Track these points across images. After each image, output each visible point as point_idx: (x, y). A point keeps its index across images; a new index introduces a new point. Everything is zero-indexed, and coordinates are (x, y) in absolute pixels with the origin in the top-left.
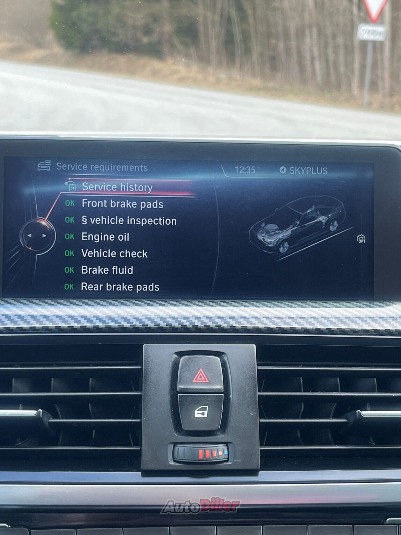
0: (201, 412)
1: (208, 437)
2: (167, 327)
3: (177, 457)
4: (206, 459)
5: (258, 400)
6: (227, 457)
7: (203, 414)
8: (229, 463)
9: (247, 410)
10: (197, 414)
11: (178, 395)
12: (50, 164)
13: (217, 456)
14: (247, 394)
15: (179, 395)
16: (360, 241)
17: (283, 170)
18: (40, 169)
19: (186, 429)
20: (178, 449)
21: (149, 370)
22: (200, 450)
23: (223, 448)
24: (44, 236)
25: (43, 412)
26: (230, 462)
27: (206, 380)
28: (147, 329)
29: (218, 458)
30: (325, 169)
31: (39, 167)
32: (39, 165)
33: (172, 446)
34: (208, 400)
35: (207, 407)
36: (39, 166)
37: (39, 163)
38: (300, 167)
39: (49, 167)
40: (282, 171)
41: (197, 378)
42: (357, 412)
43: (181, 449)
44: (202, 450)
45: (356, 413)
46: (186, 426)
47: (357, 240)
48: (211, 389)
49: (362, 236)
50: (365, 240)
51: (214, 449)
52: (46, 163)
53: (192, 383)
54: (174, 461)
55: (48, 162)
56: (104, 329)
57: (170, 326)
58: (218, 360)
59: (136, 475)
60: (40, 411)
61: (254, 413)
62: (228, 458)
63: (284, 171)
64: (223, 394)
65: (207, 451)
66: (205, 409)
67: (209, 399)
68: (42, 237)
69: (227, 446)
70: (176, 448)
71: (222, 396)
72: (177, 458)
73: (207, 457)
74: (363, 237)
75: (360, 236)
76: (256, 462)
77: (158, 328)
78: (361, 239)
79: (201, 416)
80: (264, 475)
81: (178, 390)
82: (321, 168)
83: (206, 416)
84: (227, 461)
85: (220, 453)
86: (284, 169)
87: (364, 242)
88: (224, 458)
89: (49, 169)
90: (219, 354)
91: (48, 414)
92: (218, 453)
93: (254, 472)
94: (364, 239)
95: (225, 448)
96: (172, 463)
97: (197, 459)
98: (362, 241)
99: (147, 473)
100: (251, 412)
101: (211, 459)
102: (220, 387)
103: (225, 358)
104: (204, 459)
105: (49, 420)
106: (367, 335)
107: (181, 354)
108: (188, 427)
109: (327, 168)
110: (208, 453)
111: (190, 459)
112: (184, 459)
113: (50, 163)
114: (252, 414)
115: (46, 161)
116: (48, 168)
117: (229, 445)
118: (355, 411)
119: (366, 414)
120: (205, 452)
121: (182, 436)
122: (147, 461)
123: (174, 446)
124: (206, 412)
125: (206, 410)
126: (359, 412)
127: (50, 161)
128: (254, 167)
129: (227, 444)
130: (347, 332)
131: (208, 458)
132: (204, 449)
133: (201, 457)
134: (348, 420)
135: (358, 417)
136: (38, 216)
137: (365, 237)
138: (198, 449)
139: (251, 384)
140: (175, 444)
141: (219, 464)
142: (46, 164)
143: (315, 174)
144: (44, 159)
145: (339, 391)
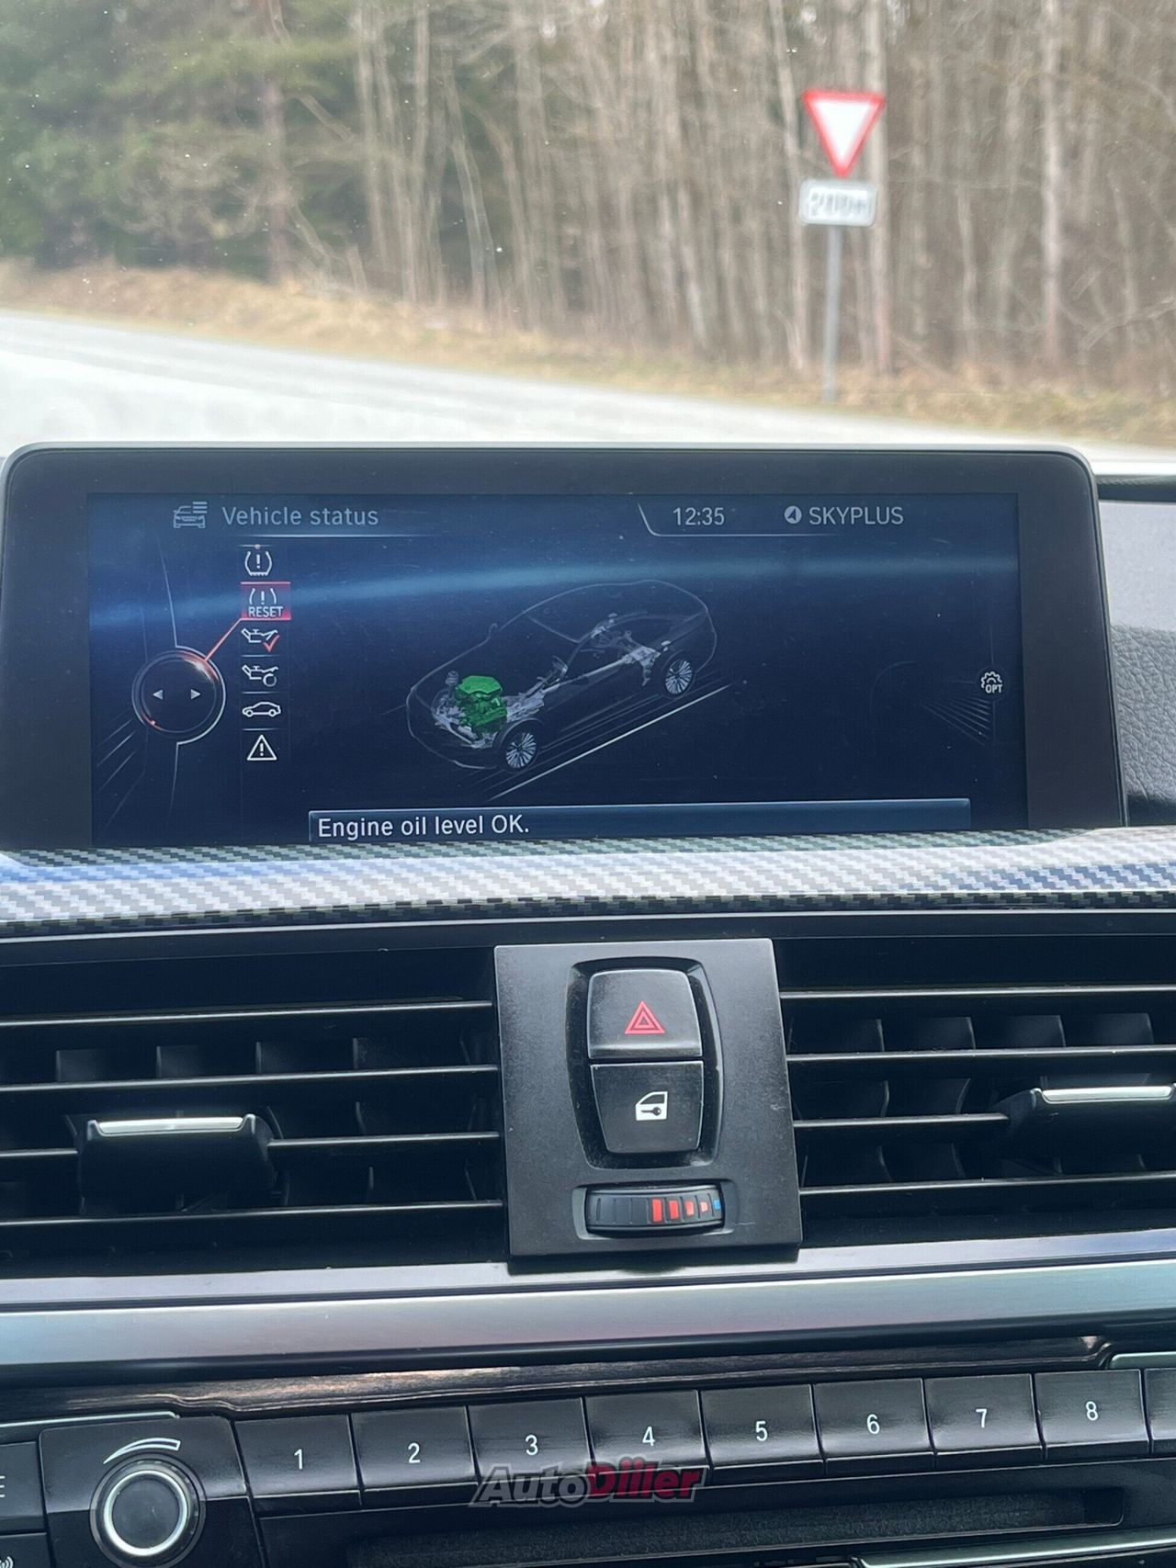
0: (651, 1107)
1: (671, 1169)
2: (550, 901)
3: (598, 1220)
4: (670, 1222)
5: (787, 1073)
6: (719, 1216)
7: (656, 1112)
8: (726, 1231)
9: (763, 1099)
10: (643, 1112)
11: (592, 1067)
12: (205, 512)
13: (697, 1215)
14: (761, 1060)
15: (594, 1068)
16: (989, 689)
17: (793, 515)
18: (180, 525)
19: (618, 1150)
20: (599, 1200)
21: (514, 1008)
22: (654, 1201)
23: (709, 1195)
24: (195, 694)
25: (257, 1120)
26: (729, 1228)
27: (657, 1029)
28: (500, 908)
29: (699, 1220)
30: (896, 511)
31: (179, 518)
32: (179, 515)
33: (583, 1192)
34: (667, 1078)
35: (666, 1093)
36: (176, 517)
37: (177, 509)
38: (835, 506)
39: (202, 517)
40: (790, 517)
41: (634, 1024)
42: (1032, 1092)
43: (604, 1199)
44: (659, 1202)
45: (1031, 1095)
46: (614, 1145)
47: (983, 686)
48: (671, 1050)
49: (992, 676)
50: (1000, 686)
51: (688, 1198)
52: (195, 507)
53: (626, 1038)
54: (590, 1231)
55: (200, 506)
56: (394, 912)
57: (557, 899)
58: (682, 978)
59: (494, 1273)
60: (249, 1120)
61: (779, 1105)
62: (723, 1219)
63: (795, 519)
64: (701, 1062)
65: (671, 1203)
66: (659, 1099)
67: (668, 1075)
68: (190, 695)
69: (719, 1189)
70: (594, 1199)
71: (699, 1066)
72: (597, 1223)
73: (672, 1217)
74: (996, 678)
75: (988, 677)
76: (795, 1230)
77: (527, 905)
78: (991, 683)
79: (652, 1117)
80: (810, 1259)
81: (589, 1055)
82: (888, 509)
83: (663, 1116)
84: (720, 1226)
85: (704, 1207)
86: (794, 512)
87: (1000, 691)
88: (712, 1218)
89: (204, 524)
90: (684, 965)
91: (266, 1128)
92: (699, 1207)
93: (786, 1252)
94: (998, 683)
95: (714, 1193)
96: (586, 1237)
97: (649, 1222)
98: (995, 687)
99: (520, 1264)
100: (774, 1104)
101: (683, 1221)
102: (695, 1044)
103: (697, 974)
104: (666, 1222)
105: (268, 1142)
106: (1040, 907)
107: (587, 968)
108: (620, 1145)
109: (900, 509)
110: (674, 1206)
111: (631, 1223)
112: (614, 1223)
113: (206, 507)
114: (775, 1109)
115: (195, 503)
116: (201, 521)
117: (724, 1187)
118: (1025, 1092)
119: (1053, 1095)
120: (667, 1204)
121: (605, 1167)
122: (522, 1239)
123: (588, 1194)
124: (663, 1107)
125: (663, 1102)
126: (1037, 1093)
127: (205, 503)
128: (722, 509)
129: (717, 1183)
130: (993, 902)
131: (675, 1220)
132: (665, 1198)
133: (658, 1217)
134: (1008, 1116)
135: (1034, 1105)
136: (178, 644)
137: (1001, 678)
138: (648, 1199)
139: (767, 1034)
140: (591, 1189)
141: (702, 1233)
142: (195, 512)
143: (874, 523)
144: (187, 497)
145: (972, 1048)
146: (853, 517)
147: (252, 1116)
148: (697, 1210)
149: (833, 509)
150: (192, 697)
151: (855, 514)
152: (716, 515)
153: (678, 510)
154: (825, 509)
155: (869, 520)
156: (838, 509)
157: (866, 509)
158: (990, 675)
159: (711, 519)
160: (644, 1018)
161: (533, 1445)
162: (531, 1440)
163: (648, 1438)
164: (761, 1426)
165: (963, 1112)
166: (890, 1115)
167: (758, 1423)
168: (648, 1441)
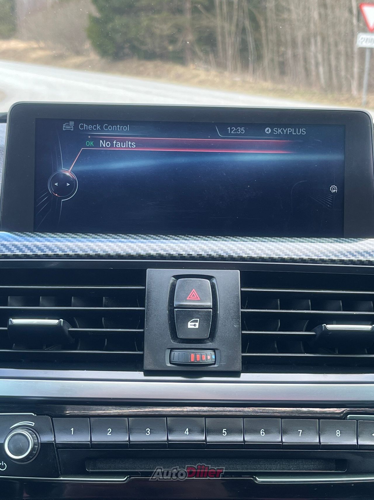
0: (193, 324)
1: (199, 344)
2: (166, 255)
3: (173, 360)
4: (197, 362)
5: (240, 315)
6: (214, 361)
7: (195, 325)
8: (216, 366)
9: (231, 323)
10: (190, 325)
11: (175, 309)
12: (73, 125)
13: (206, 360)
14: (232, 310)
15: (176, 310)
16: (332, 191)
17: (268, 131)
18: (65, 129)
19: (181, 337)
20: (174, 353)
21: (151, 289)
22: (192, 354)
23: (211, 353)
24: (68, 184)
25: (63, 321)
26: (217, 365)
27: (197, 298)
28: (151, 257)
29: (206, 362)
30: (303, 130)
31: (65, 127)
32: (65, 126)
33: (169, 351)
34: (199, 314)
35: (198, 319)
36: (64, 127)
37: (64, 124)
38: (282, 128)
39: (72, 127)
40: (267, 131)
41: (190, 296)
43: (176, 353)
44: (193, 355)
45: (322, 326)
46: (180, 336)
47: (330, 190)
48: (201, 305)
49: (334, 187)
50: (337, 190)
51: (203, 354)
52: (70, 124)
53: (186, 301)
54: (171, 363)
55: (72, 123)
56: (115, 256)
57: (169, 254)
58: (208, 282)
59: (140, 375)
60: (61, 321)
61: (237, 325)
63: (268, 132)
64: (212, 310)
65: (197, 355)
66: (196, 321)
67: (200, 314)
68: (66, 185)
69: (215, 352)
70: (173, 353)
71: (211, 311)
72: (173, 361)
73: (197, 360)
74: (335, 188)
75: (332, 187)
76: (238, 366)
77: (159, 256)
78: (334, 189)
79: (193, 327)
80: (244, 376)
81: (174, 306)
82: (300, 129)
83: (197, 327)
84: (214, 364)
85: (209, 357)
86: (269, 129)
87: (336, 192)
88: (212, 361)
89: (73, 129)
90: (209, 278)
91: (67, 324)
92: (207, 358)
93: (236, 374)
94: (336, 189)
95: (213, 353)
96: (169, 365)
97: (190, 361)
98: (334, 191)
99: (148, 373)
100: (235, 325)
101: (201, 362)
102: (210, 304)
103: (214, 281)
104: (195, 362)
105: (69, 329)
107: (177, 277)
108: (182, 336)
109: (305, 129)
111: (184, 361)
112: (178, 361)
113: (74, 124)
114: (235, 326)
115: (70, 122)
116: (72, 128)
117: (216, 351)
118: (320, 325)
119: (330, 327)
120: (196, 356)
121: (177, 343)
122: (148, 364)
123: (171, 351)
124: (197, 324)
125: (197, 322)
126: (324, 325)
127: (74, 122)
128: (244, 128)
129: (214, 350)
131: (198, 361)
132: (195, 354)
133: (192, 360)
134: (316, 333)
135: (323, 329)
136: (63, 168)
137: (337, 188)
138: (190, 354)
139: (235, 302)
140: (172, 349)
141: (207, 366)
142: (70, 125)
143: (295, 134)
144: (68, 121)
145: (310, 310)
146: (288, 132)
147: (62, 320)
148: (206, 358)
149: (282, 129)
150: (67, 186)
151: (289, 131)
152: (242, 130)
153: (229, 128)
154: (279, 129)
155: (294, 133)
156: (283, 129)
157: (293, 129)
158: (333, 186)
159: (240, 131)
160: (194, 294)
161: (149, 432)
162: (148, 430)
163: (187, 432)
164: (225, 431)
165: (306, 331)
166: (279, 331)
167: (224, 430)
168: (186, 433)
